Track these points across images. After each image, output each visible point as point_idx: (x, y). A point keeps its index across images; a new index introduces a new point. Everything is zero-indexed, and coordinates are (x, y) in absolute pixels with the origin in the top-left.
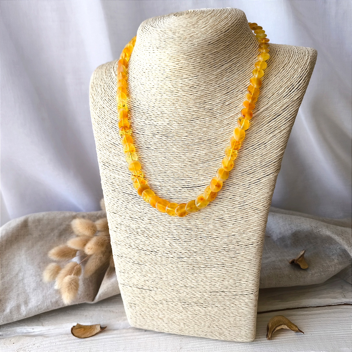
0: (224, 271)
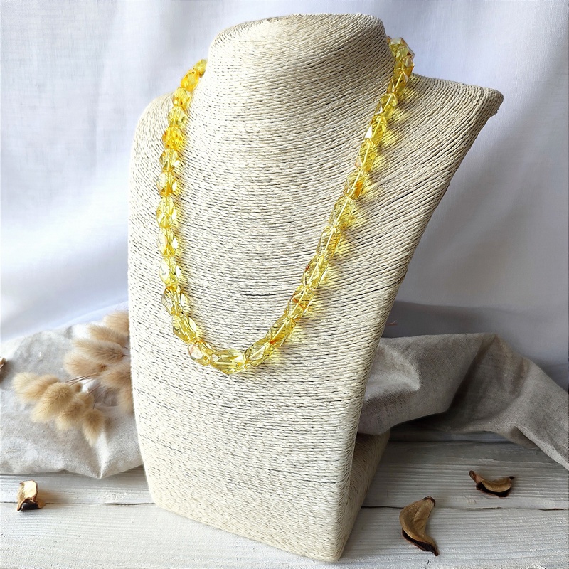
0: (291, 439)
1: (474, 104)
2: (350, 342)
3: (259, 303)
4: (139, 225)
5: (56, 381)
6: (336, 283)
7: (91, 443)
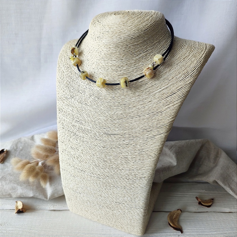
1: (202, 54)
2: (149, 155)
3: (112, 138)
4: (61, 102)
5: (29, 163)
6: (143, 131)
7: (44, 187)
